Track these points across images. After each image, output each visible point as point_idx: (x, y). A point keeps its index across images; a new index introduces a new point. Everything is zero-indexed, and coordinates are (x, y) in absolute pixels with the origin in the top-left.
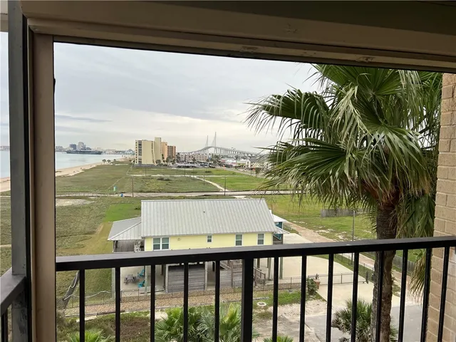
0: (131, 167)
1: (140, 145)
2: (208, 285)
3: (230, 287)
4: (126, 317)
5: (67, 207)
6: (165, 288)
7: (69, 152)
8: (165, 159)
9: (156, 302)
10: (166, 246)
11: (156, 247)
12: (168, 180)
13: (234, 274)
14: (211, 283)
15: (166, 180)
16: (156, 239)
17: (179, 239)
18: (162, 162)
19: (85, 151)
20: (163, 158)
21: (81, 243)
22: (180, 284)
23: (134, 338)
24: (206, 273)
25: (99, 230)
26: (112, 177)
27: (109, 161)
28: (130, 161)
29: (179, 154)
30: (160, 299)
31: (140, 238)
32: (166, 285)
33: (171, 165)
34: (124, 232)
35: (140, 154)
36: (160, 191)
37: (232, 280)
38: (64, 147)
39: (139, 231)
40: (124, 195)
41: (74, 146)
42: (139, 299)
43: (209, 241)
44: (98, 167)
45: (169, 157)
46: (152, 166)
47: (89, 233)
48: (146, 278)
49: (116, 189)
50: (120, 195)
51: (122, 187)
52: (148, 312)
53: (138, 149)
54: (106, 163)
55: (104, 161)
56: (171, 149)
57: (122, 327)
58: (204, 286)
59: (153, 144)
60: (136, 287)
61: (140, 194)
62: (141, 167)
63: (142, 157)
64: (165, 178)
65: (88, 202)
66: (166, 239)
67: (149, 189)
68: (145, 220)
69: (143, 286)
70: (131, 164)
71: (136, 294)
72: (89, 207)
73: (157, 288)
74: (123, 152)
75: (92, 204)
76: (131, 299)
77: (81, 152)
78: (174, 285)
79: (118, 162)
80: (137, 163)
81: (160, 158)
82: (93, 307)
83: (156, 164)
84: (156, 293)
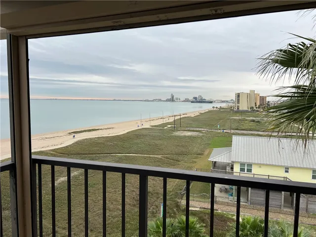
0: (232, 112)
1: (239, 96)
2: (284, 206)
3: (305, 212)
4: (219, 215)
5: (188, 136)
6: (248, 201)
7: (192, 102)
8: (257, 106)
9: (241, 209)
10: (249, 170)
11: (242, 170)
12: (258, 122)
13: (309, 202)
14: (286, 205)
15: (257, 122)
16: (242, 164)
17: (260, 167)
18: (255, 109)
19: (202, 101)
20: (256, 105)
21: (194, 160)
22: (261, 201)
23: (222, 230)
24: (283, 196)
25: (206, 153)
26: (218, 118)
27: (217, 108)
28: (231, 107)
29: (269, 102)
30: (244, 208)
31: (230, 162)
32: (249, 199)
33: (262, 110)
34: (219, 156)
35: (238, 103)
36: (250, 130)
37: (307, 206)
38: (190, 99)
39: (230, 157)
40: (225, 131)
41: (195, 98)
42: (228, 204)
43: (287, 172)
44: (210, 112)
45: (261, 105)
46: (247, 111)
47: (199, 154)
48: (234, 190)
49: (220, 126)
50: (222, 131)
51: (224, 126)
52: (234, 215)
53: (237, 99)
54: (215, 109)
55: (213, 107)
56: (263, 99)
57: (215, 220)
58: (281, 206)
59: (248, 95)
60: (227, 196)
61: (236, 131)
62: (239, 112)
63: (240, 105)
64: (256, 120)
65: (201, 134)
66: (250, 165)
67: (243, 128)
68: (235, 149)
69: (232, 195)
70: (232, 110)
71: (226, 200)
72: (201, 137)
73: (242, 199)
74: (227, 101)
75: (203, 136)
76: (223, 203)
77: (199, 102)
78: (256, 200)
79: (223, 108)
80: (236, 109)
81: (254, 106)
82: (198, 203)
83: (250, 110)
84: (241, 203)
